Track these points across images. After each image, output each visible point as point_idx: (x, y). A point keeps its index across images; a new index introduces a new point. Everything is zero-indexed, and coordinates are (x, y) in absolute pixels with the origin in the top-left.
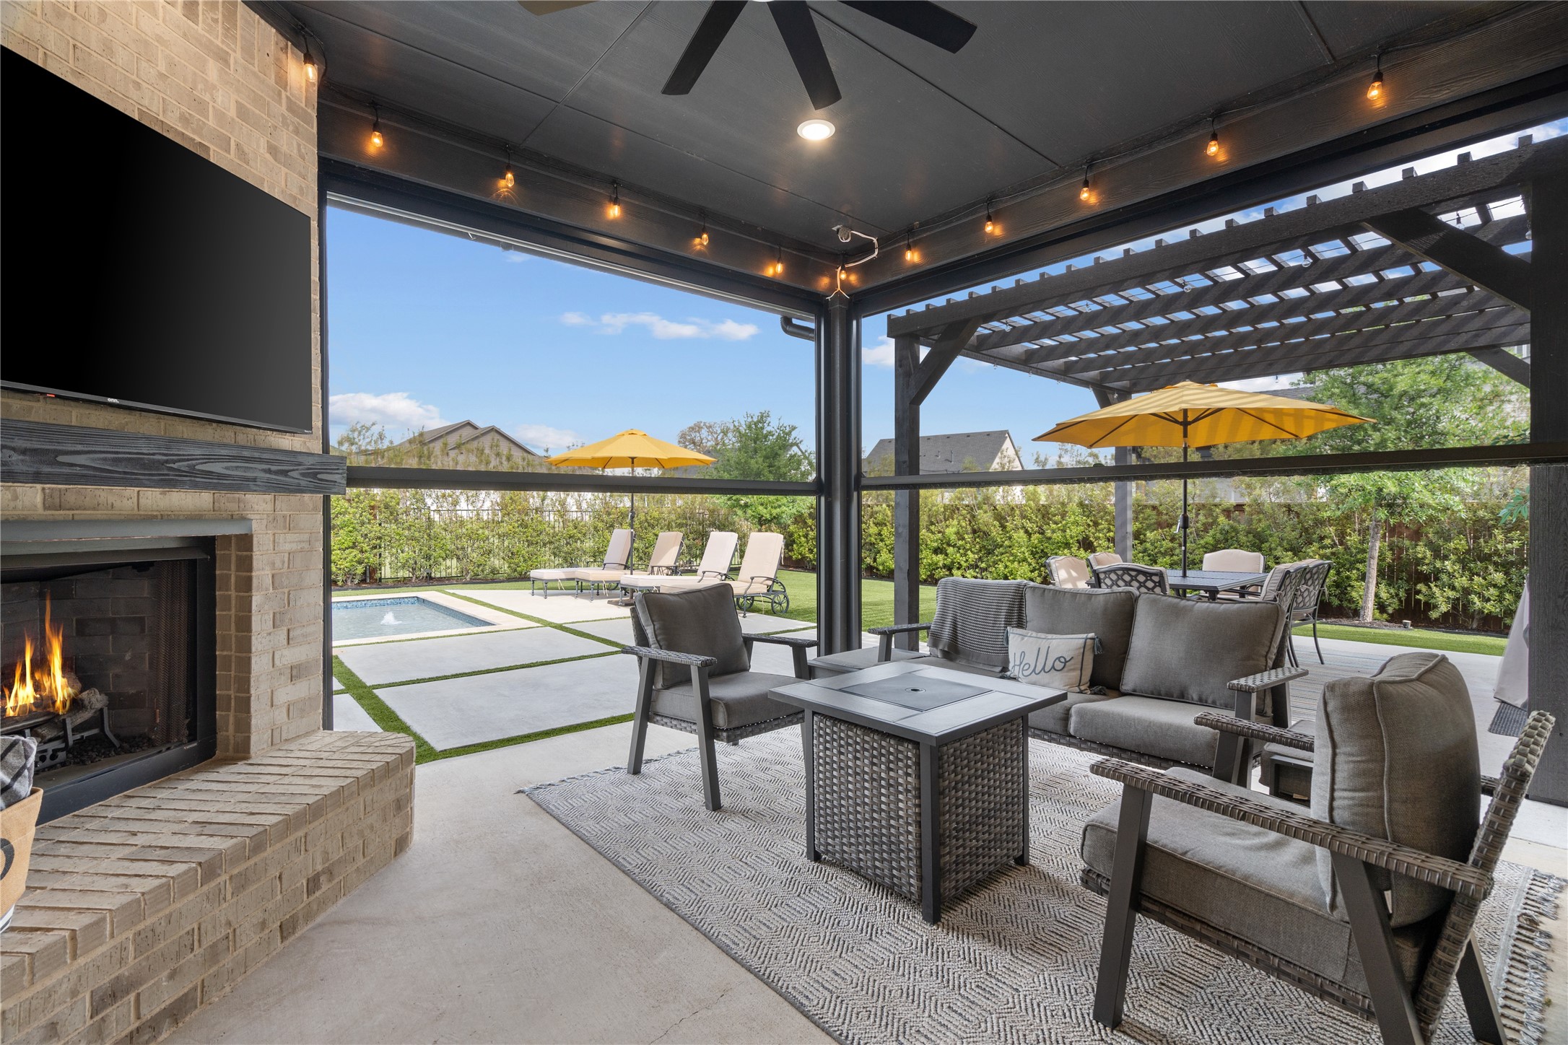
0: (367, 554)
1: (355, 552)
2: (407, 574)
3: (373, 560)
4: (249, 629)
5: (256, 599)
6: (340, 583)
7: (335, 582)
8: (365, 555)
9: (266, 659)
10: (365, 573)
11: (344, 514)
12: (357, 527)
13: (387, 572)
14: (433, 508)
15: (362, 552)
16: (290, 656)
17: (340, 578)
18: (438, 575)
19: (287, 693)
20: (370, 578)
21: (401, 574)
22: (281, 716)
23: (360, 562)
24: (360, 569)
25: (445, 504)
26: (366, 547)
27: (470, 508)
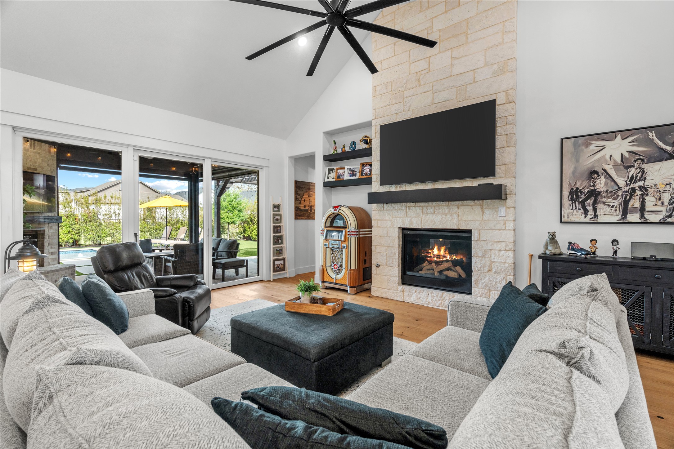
0: (74, 236)
1: (69, 235)
2: (91, 243)
3: (77, 238)
4: (44, 245)
5: (45, 240)
6: (63, 246)
7: (61, 246)
8: (73, 236)
9: (47, 250)
10: (73, 242)
11: (65, 221)
12: (70, 226)
13: (82, 242)
14: (102, 219)
15: (72, 235)
16: (51, 250)
17: (63, 244)
18: (104, 243)
19: (51, 257)
20: (75, 244)
21: (88, 243)
22: (50, 261)
23: (71, 238)
24: (71, 241)
25: (106, 218)
26: (73, 233)
27: (117, 218)
